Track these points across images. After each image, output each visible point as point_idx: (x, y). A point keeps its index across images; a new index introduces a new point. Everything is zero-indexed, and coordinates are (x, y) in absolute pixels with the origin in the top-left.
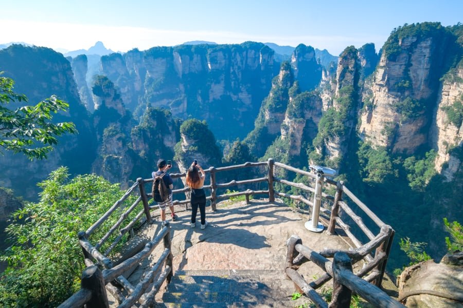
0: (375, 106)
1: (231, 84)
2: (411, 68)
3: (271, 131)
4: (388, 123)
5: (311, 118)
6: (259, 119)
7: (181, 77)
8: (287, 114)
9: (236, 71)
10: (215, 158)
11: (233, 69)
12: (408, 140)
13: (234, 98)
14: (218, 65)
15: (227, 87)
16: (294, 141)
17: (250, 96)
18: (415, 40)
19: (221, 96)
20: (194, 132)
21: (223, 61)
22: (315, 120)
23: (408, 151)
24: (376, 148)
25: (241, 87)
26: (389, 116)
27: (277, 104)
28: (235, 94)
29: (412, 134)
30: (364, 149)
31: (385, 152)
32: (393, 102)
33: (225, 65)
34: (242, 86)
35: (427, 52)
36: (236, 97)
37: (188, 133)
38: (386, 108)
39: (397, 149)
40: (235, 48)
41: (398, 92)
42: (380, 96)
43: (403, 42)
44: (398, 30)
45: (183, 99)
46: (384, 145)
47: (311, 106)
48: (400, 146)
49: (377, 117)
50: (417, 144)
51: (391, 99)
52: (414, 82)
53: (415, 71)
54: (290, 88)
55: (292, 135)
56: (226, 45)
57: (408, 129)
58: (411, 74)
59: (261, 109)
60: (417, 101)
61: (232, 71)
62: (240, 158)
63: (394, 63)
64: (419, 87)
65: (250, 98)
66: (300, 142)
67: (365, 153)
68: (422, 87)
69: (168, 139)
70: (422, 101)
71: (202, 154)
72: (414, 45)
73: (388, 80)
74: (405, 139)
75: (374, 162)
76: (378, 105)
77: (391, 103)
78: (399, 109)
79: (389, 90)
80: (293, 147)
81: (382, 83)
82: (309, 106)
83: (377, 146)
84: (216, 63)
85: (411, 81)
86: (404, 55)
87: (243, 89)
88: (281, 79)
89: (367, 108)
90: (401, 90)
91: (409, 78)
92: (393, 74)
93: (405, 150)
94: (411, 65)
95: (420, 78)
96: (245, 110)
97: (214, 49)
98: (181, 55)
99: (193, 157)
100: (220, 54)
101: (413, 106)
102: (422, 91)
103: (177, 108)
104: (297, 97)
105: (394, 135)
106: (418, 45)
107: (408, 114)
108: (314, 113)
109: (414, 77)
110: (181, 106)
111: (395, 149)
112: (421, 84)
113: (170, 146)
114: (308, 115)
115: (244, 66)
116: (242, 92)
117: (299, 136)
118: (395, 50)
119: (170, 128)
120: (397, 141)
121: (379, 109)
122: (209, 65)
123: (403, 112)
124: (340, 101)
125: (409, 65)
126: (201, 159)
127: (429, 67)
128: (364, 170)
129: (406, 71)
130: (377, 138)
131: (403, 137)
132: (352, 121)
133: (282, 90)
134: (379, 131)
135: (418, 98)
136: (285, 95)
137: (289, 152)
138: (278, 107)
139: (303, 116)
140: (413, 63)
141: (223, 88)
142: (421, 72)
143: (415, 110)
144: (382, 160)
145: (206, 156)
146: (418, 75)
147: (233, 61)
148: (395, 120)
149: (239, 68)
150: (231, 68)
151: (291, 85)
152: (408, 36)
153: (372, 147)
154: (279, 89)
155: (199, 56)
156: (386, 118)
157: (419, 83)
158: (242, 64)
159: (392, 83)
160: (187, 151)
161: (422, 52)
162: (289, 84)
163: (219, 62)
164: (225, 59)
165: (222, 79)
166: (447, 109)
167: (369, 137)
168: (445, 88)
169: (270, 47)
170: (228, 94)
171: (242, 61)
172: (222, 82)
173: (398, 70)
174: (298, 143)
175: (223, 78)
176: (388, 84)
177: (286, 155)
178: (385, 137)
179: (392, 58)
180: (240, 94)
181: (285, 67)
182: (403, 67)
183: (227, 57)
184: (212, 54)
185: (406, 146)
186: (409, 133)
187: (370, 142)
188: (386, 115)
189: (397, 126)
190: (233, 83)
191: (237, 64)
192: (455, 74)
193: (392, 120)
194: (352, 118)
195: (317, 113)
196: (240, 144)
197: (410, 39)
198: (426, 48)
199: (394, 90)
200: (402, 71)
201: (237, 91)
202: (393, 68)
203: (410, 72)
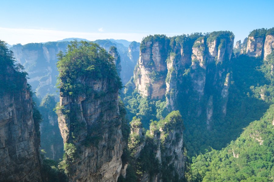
2: (152, 56)
4: (147, 84)
7: (49, 62)
12: (157, 92)
18: (151, 43)
24: (144, 97)
26: (147, 80)
29: (159, 88)
31: (146, 99)
32: (148, 73)
35: (158, 48)
38: (145, 76)
39: (153, 97)
41: (149, 68)
42: (143, 70)
43: (147, 44)
46: (147, 95)
48: (154, 95)
49: (143, 81)
50: (163, 94)
51: (147, 72)
52: (155, 63)
53: (155, 58)
57: (156, 86)
60: (158, 72)
63: (145, 54)
64: (158, 65)
67: (139, 100)
68: (159, 65)
70: (160, 72)
72: (152, 45)
73: (144, 62)
74: (156, 91)
76: (142, 75)
77: (147, 73)
78: (150, 77)
79: (145, 67)
81: (141, 63)
85: (153, 62)
86: (149, 50)
89: (138, 76)
90: (150, 67)
92: (145, 59)
93: (158, 97)
95: (158, 61)
98: (48, 49)
101: (156, 74)
102: (160, 68)
105: (150, 89)
106: (153, 45)
107: (154, 78)
109: (155, 60)
111: (152, 97)
112: (158, 64)
118: (144, 48)
120: (152, 93)
121: (143, 77)
123: (152, 78)
125: (151, 55)
127: (160, 56)
128: (138, 109)
129: (151, 58)
130: (144, 92)
131: (155, 91)
134: (144, 88)
135: (159, 70)
140: (153, 54)
142: (157, 58)
143: (157, 76)
144: (144, 103)
146: (157, 60)
148: (150, 82)
152: (148, 41)
156: (146, 81)
157: (158, 63)
159: (146, 63)
161: (156, 49)
167: (141, 92)
168: (168, 65)
173: (147, 57)
176: (144, 64)
178: (147, 91)
179: (144, 51)
182: (149, 56)
185: (157, 95)
186: (157, 88)
187: (142, 95)
188: (146, 80)
189: (151, 85)
192: (169, 59)
193: (149, 82)
197: (149, 43)
198: (157, 46)
199: (147, 67)
200: (149, 57)
202: (145, 56)
203: (153, 58)
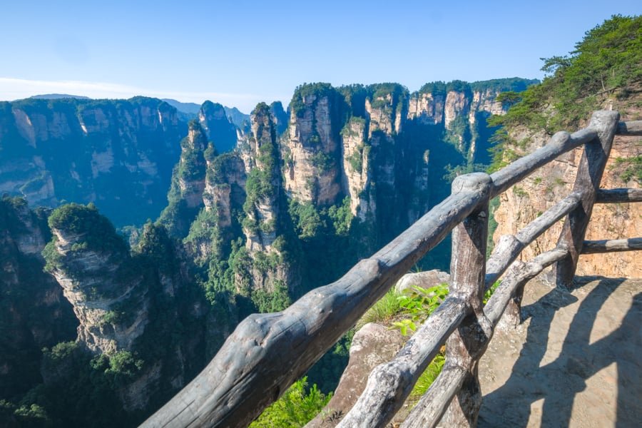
0: (295, 162)
1: (123, 151)
2: (316, 124)
3: (192, 203)
4: (309, 177)
5: (236, 182)
6: (173, 191)
7: (35, 146)
8: (207, 181)
9: (128, 134)
10: (118, 253)
11: (123, 131)
12: (327, 191)
13: (132, 169)
14: (98, 127)
15: (118, 155)
16: (222, 211)
17: (154, 164)
18: (315, 98)
19: (111, 169)
20: (76, 223)
21: (106, 122)
22: (240, 183)
23: (329, 201)
24: (303, 204)
25: (139, 154)
26: (308, 171)
27: (193, 170)
28: (131, 164)
29: (329, 185)
30: (293, 206)
31: (312, 206)
32: (309, 156)
33: (110, 126)
34: (141, 153)
35: (326, 109)
36: (133, 167)
37: (64, 226)
38: (304, 164)
39: (321, 201)
40: (121, 104)
41: (311, 146)
42: (297, 152)
43: (306, 99)
44: (300, 89)
45: (46, 178)
46: (309, 199)
47: (233, 168)
48: (322, 198)
49: (299, 173)
50: (335, 194)
51: (307, 154)
52: (322, 137)
53: (321, 127)
54: (205, 150)
55: (219, 204)
56: (107, 100)
57: (326, 180)
58: (318, 130)
59: (173, 179)
60: (328, 154)
61: (121, 133)
62: (156, 244)
63: (303, 120)
64: (326, 141)
65: (154, 167)
66: (228, 210)
67: (295, 210)
68: (329, 141)
69: (28, 241)
70: (331, 154)
71: (96, 251)
72: (315, 103)
73: (301, 136)
74: (325, 190)
75: (305, 217)
76: (297, 161)
77: (307, 158)
78: (315, 163)
79: (304, 146)
80: (222, 218)
81: (296, 139)
82: (230, 169)
83: (304, 201)
84: (95, 124)
85: (319, 136)
86: (309, 112)
87: (142, 156)
88: (192, 141)
89: (288, 164)
90: (313, 145)
91: (316, 133)
92: (304, 130)
93: (327, 200)
94: (316, 121)
95: (325, 132)
96: (151, 182)
97: (88, 105)
98: (28, 114)
99: (80, 259)
100: (99, 112)
101: (325, 159)
102: (329, 145)
103: (36, 193)
104: (215, 160)
105: (316, 188)
106: (318, 103)
107: (323, 166)
108: (238, 175)
109: (321, 132)
110: (44, 190)
111: (319, 201)
112: (327, 139)
113: (34, 252)
114: (232, 179)
115: (138, 127)
116: (142, 160)
117: (226, 204)
118: (302, 108)
119: (28, 224)
120: (320, 194)
121: (299, 165)
122: (83, 127)
123: (319, 165)
124: (262, 160)
125: (315, 121)
126: (95, 259)
127: (330, 123)
129: (314, 127)
130: (303, 193)
131: (323, 189)
132: (278, 180)
133: (195, 153)
134: (303, 186)
135: (328, 151)
136: (201, 158)
137: (218, 224)
138: (194, 174)
139: (226, 180)
140: (318, 119)
141: (112, 158)
142: (325, 128)
143: (328, 162)
144: (310, 214)
145: (103, 253)
146: (323, 130)
147: (121, 120)
148: (314, 174)
149: (131, 130)
150: (120, 130)
151: (206, 147)
152: (309, 95)
153: (300, 202)
154: (191, 153)
155: (63, 114)
156: (306, 172)
157: (326, 137)
158: (135, 124)
159: (305, 138)
160: (67, 253)
161: (322, 110)
162: (203, 146)
163: (99, 122)
164: (107, 118)
165: (109, 146)
166: (350, 159)
167: (295, 193)
168: (345, 140)
169: (170, 104)
170: (122, 164)
171: (134, 121)
172: (109, 149)
173: (307, 126)
174: (227, 212)
175: (110, 144)
176: (301, 140)
177: (216, 229)
178: (309, 191)
179: (300, 115)
180: (139, 163)
181: (194, 126)
182: (311, 123)
183: (111, 115)
184: (85, 112)
185: (327, 197)
186: (327, 184)
187: (297, 199)
188: (306, 170)
189: (317, 179)
190: (125, 149)
191: (127, 125)
192: (349, 128)
193: (312, 174)
194: (277, 177)
195: (241, 176)
196: (154, 227)
197: (311, 97)
198: (324, 105)
199: (307, 146)
200: (310, 127)
201: (135, 160)
202: (302, 124)
203: (317, 128)
